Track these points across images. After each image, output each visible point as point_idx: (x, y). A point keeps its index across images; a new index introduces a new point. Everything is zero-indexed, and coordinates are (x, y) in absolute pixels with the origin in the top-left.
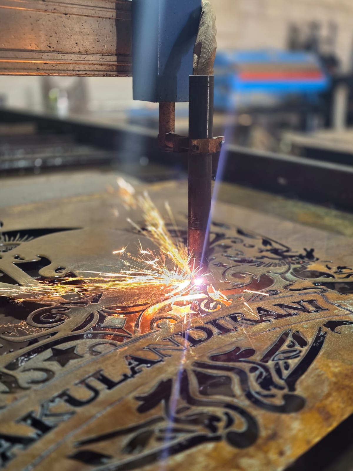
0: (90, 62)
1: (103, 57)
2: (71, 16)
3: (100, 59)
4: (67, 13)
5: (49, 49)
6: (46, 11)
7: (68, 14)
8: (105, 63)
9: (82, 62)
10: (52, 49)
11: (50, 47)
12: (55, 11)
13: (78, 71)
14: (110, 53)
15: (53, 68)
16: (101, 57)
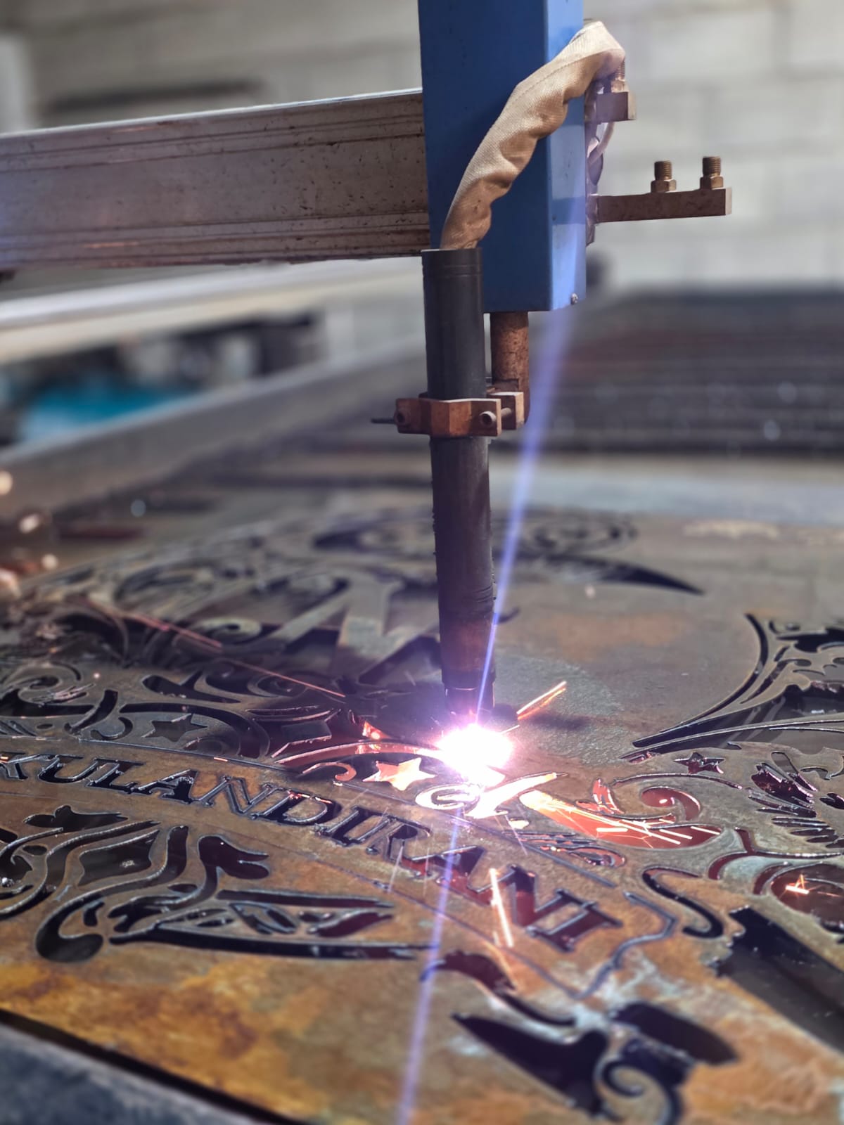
0: (377, 230)
1: (405, 216)
2: (341, 145)
3: (397, 222)
4: (332, 141)
5: (303, 212)
6: (296, 145)
7: (335, 143)
8: (409, 228)
9: (363, 230)
10: (309, 212)
11: (305, 208)
12: (311, 142)
13: (356, 248)
14: (418, 208)
15: (313, 246)
16: (398, 217)
